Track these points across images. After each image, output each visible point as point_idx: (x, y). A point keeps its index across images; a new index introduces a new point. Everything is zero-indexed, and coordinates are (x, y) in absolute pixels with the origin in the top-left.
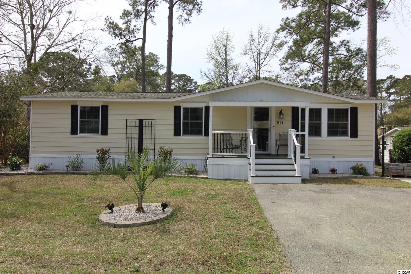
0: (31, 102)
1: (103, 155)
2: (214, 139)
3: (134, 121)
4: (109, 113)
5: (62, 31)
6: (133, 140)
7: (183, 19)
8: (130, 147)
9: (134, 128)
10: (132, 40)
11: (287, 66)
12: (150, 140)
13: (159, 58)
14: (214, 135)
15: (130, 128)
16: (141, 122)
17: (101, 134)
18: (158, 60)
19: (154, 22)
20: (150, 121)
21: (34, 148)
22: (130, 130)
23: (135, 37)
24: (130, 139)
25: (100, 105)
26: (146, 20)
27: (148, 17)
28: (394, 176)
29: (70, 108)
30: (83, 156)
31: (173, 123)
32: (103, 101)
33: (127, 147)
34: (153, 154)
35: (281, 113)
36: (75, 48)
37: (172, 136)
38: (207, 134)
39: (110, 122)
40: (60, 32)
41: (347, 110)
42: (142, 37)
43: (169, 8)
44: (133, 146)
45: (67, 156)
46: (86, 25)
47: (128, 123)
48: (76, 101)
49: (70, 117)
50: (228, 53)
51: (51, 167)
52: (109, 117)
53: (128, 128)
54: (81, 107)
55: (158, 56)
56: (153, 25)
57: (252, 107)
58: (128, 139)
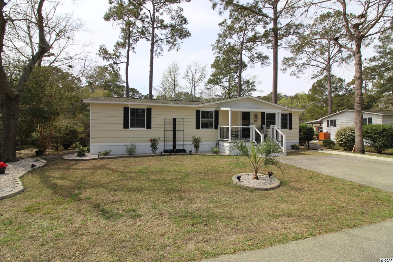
0: (91, 104)
1: (154, 143)
2: (221, 131)
3: (170, 119)
4: (152, 113)
5: (62, 51)
6: (170, 132)
7: (157, 52)
8: (168, 136)
9: (170, 124)
10: (118, 63)
11: (208, 87)
12: (181, 132)
13: (122, 76)
14: (221, 128)
15: (168, 124)
16: (174, 120)
17: (147, 128)
18: (120, 77)
19: (135, 51)
20: (181, 119)
21: (93, 138)
22: (168, 125)
23: (120, 61)
24: (168, 132)
25: (145, 108)
26: (128, 51)
27: (130, 48)
28: (312, 150)
29: (123, 109)
30: (137, 144)
31: (195, 121)
32: (148, 105)
33: (166, 136)
34: (181, 141)
35: (256, 116)
36: (71, 64)
37: (195, 129)
38: (216, 128)
39: (152, 119)
40: (61, 52)
41: (287, 114)
42: (126, 61)
43: (151, 44)
44: (170, 136)
45: (124, 144)
46: (83, 48)
47: (166, 120)
48: (128, 104)
49: (123, 116)
50: (176, 76)
51: (111, 153)
52: (152, 116)
53: (166, 124)
54: (131, 109)
55: (121, 75)
56: (134, 54)
57: (241, 111)
58: (166, 132)
